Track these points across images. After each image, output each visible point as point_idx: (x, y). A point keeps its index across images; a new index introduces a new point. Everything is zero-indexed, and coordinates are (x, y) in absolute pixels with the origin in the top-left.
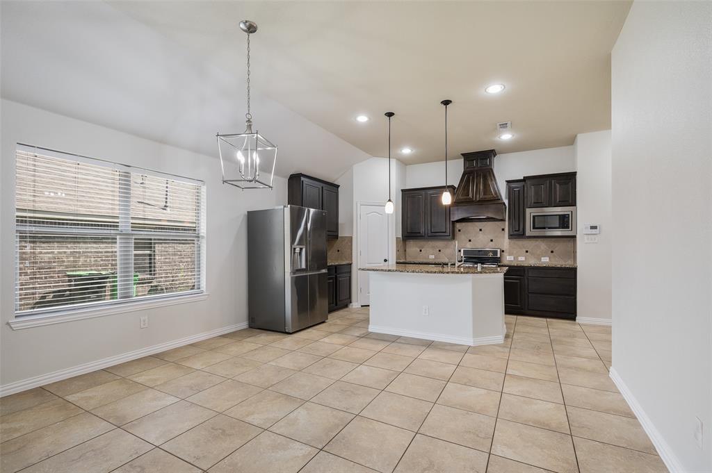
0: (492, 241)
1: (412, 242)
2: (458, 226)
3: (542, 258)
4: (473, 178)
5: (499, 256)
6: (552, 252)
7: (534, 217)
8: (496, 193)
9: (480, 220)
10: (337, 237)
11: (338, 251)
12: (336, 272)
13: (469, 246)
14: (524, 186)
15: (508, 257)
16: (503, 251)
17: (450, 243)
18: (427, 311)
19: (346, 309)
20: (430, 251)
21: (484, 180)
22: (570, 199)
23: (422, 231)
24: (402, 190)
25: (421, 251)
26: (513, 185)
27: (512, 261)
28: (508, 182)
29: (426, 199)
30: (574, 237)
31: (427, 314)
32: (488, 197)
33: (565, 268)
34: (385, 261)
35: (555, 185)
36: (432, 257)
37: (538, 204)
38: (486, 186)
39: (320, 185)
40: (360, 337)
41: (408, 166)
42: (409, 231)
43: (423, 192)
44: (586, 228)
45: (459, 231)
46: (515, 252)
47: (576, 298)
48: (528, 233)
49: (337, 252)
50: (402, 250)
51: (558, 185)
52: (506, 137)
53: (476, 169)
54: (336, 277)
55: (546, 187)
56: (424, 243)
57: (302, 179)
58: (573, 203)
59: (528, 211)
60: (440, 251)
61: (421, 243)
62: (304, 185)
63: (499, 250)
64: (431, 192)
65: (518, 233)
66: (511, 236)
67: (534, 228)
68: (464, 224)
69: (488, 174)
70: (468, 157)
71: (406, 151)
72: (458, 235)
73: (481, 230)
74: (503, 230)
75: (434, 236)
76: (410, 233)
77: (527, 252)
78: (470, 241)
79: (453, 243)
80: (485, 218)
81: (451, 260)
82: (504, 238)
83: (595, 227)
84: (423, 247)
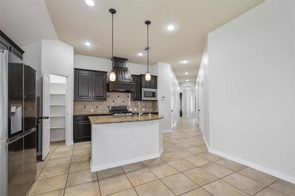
0: (123, 102)
1: (79, 102)
2: (108, 94)
3: (142, 109)
5: (127, 109)
7: (144, 92)
8: (130, 80)
9: (119, 91)
13: (113, 105)
15: (130, 109)
16: (129, 107)
17: (103, 102)
20: (90, 107)
23: (89, 95)
24: (75, 69)
25: (85, 107)
26: (135, 77)
28: (133, 75)
29: (92, 76)
30: (157, 101)
32: (127, 81)
36: (92, 111)
37: (146, 87)
42: (79, 95)
44: (161, 97)
45: (108, 96)
46: (133, 107)
48: (143, 99)
53: (120, 66)
56: (88, 102)
58: (156, 88)
59: (143, 89)
60: (97, 107)
63: (127, 106)
65: (136, 99)
66: (132, 100)
67: (145, 96)
68: (110, 93)
69: (125, 70)
70: (116, 60)
72: (108, 99)
73: (119, 96)
74: (128, 97)
75: (97, 98)
77: (137, 107)
78: (113, 102)
79: (105, 102)
80: (124, 91)
81: (104, 112)
82: (129, 100)
83: (163, 97)
84: (86, 105)
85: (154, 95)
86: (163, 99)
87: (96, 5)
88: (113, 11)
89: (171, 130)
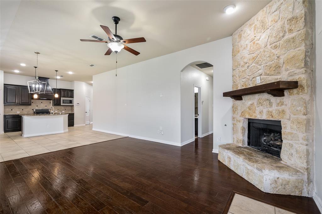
0: (46, 106)
3: (62, 111)
6: (65, 110)
7: (63, 100)
13: (37, 108)
14: (59, 91)
15: (52, 111)
20: (17, 110)
24: (4, 84)
28: (54, 89)
29: (18, 89)
30: (73, 106)
33: (71, 113)
37: (64, 97)
42: (7, 102)
44: (76, 104)
45: (32, 102)
48: (62, 104)
51: (69, 92)
58: (73, 97)
60: (23, 110)
63: (49, 109)
65: (57, 104)
66: (53, 105)
68: (34, 100)
73: (42, 103)
77: (58, 110)
78: (37, 106)
79: (30, 107)
80: (46, 99)
82: (50, 105)
84: (13, 109)
85: (71, 102)
89: (84, 124)
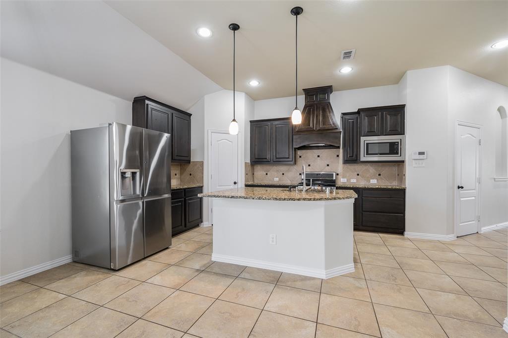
0: (328, 165)
1: (259, 167)
2: (299, 153)
3: (371, 180)
4: (313, 110)
5: (334, 178)
6: (380, 175)
7: (367, 144)
8: (334, 124)
9: (318, 147)
10: (189, 162)
11: (191, 175)
12: (185, 195)
13: (307, 170)
14: (357, 118)
15: (342, 179)
16: (338, 174)
17: (292, 167)
18: (275, 240)
19: (197, 229)
20: (274, 175)
21: (323, 112)
22: (399, 129)
23: (268, 157)
24: (251, 121)
25: (267, 174)
26: (347, 117)
27: (345, 183)
28: (344, 114)
29: (272, 129)
30: (403, 162)
31: (274, 243)
32: (327, 127)
33: (395, 189)
34: (235, 183)
35: (386, 116)
36: (276, 179)
37: (371, 133)
38: (325, 117)
39: (170, 111)
40: (199, 271)
41: (256, 102)
42: (256, 157)
43: (269, 123)
44: (415, 154)
45: (300, 157)
46: (348, 175)
47: (404, 216)
48: (363, 159)
49: (189, 176)
50: (250, 174)
51: (389, 117)
52: (346, 70)
53: (315, 102)
54: (185, 199)
55: (378, 118)
56: (271, 167)
57: (147, 102)
58: (402, 132)
59: (363, 139)
60: (283, 174)
61: (267, 167)
62: (149, 110)
63: (334, 174)
64: (276, 123)
65: (352, 159)
66: (346, 162)
67: (368, 154)
68: (304, 151)
69: (326, 108)
70: (309, 93)
71: (254, 83)
72: (299, 161)
73: (319, 156)
74: (338, 156)
75: (278, 161)
76: (257, 159)
77: (358, 175)
78: (309, 165)
79: (295, 167)
80: (323, 146)
81: (293, 182)
82: (338, 163)
83: (423, 153)
84: (268, 172)
85: (394, 148)
86: (421, 157)
87: (213, 32)
88: (235, 27)
89: (452, 235)
